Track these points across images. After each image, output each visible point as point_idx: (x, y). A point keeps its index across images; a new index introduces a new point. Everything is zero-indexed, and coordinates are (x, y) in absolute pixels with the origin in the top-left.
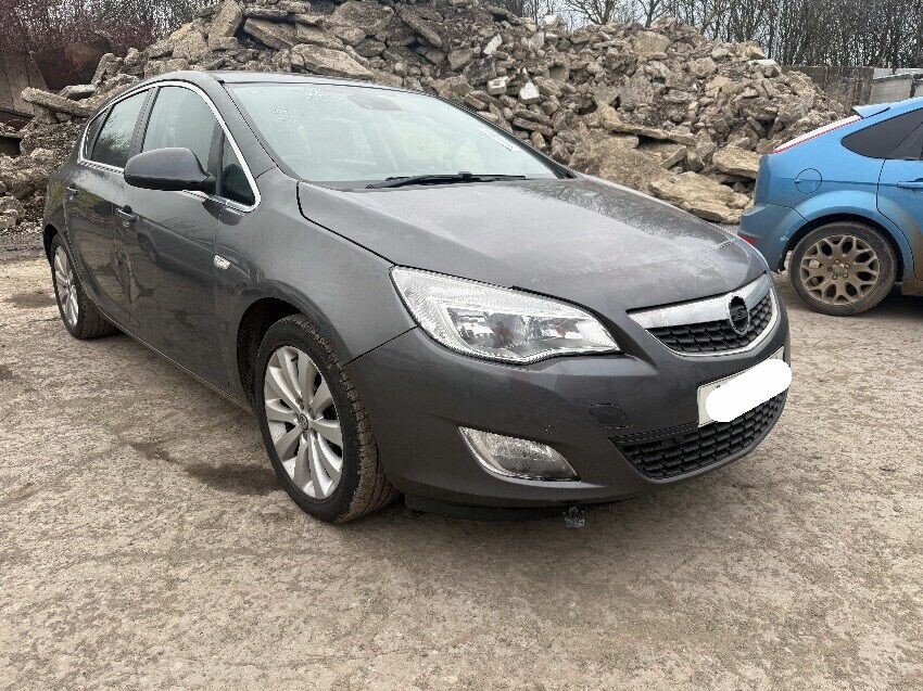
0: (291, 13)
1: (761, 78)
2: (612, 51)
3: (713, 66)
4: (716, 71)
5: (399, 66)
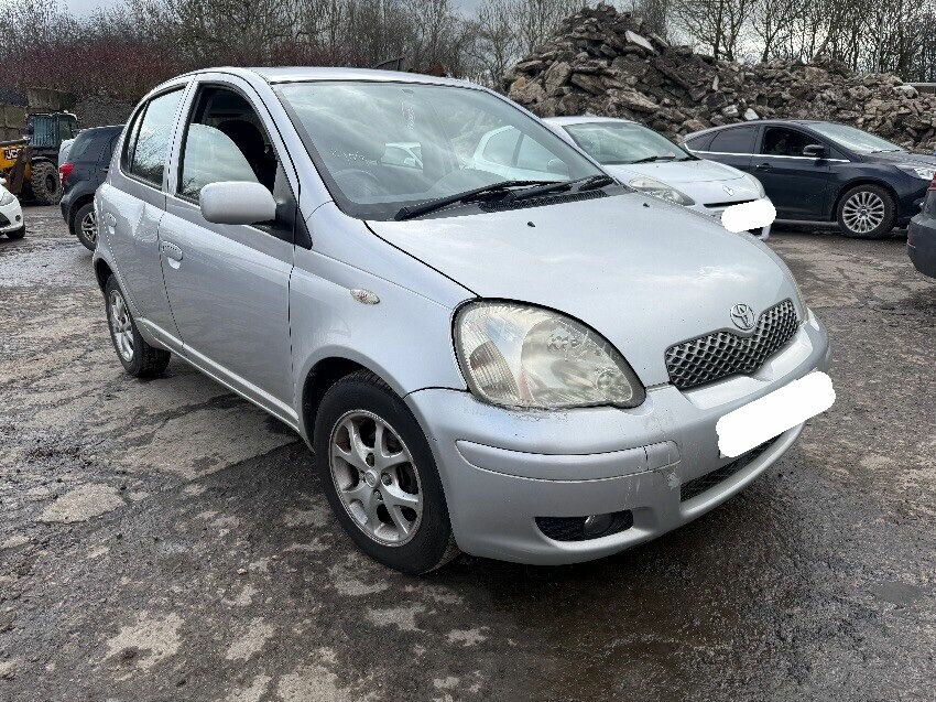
0: (600, 69)
1: (905, 101)
2: (795, 84)
3: (867, 92)
4: (870, 96)
5: (667, 101)
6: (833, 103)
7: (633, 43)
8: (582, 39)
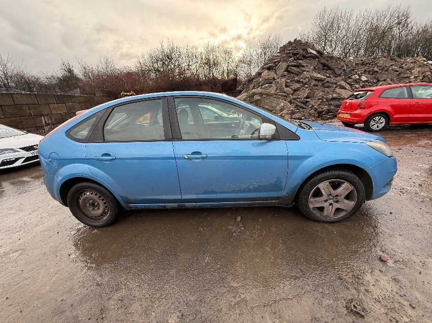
0: (300, 64)
2: (379, 65)
3: (412, 65)
5: (328, 75)
6: (397, 71)
7: (311, 53)
8: (290, 53)
